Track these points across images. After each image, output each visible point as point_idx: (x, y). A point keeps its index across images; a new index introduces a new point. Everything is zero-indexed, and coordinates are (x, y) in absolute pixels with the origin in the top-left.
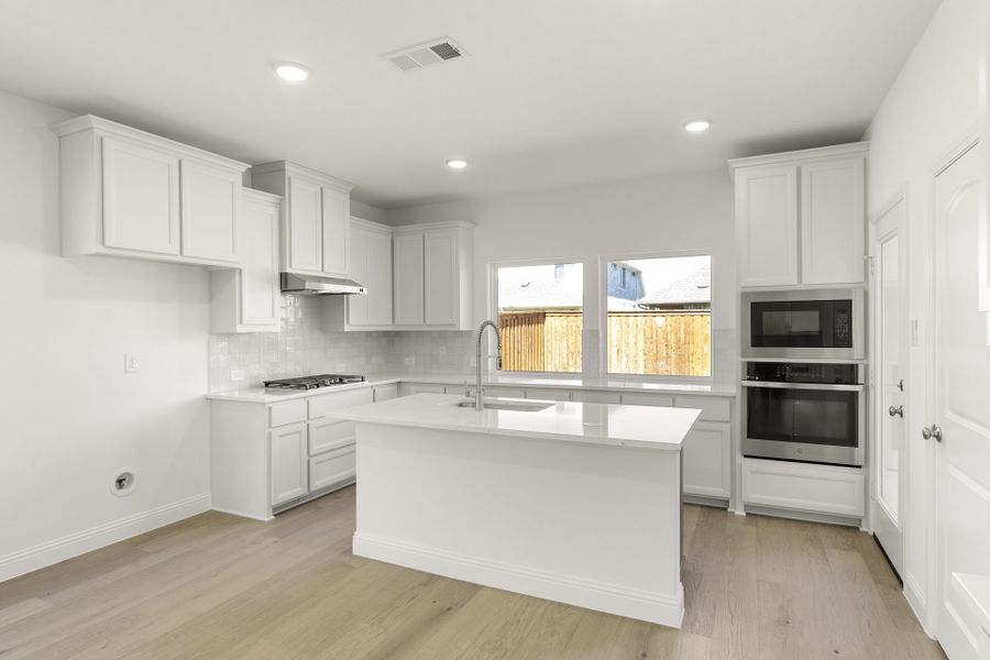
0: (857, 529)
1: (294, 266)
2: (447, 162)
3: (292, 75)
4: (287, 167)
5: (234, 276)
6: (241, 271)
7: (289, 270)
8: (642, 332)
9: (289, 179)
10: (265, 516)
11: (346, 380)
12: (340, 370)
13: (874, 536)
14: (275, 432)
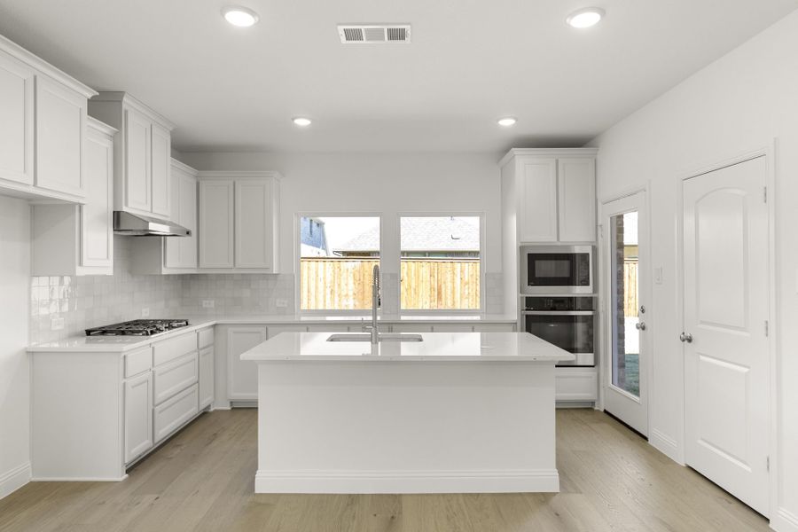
0: (591, 409)
1: (130, 205)
2: (293, 119)
3: (239, 19)
4: (125, 99)
5: (74, 211)
6: (80, 206)
7: (125, 209)
8: (352, 275)
9: (126, 112)
10: (120, 476)
11: (175, 325)
12: (145, 314)
13: (605, 411)
14: (130, 382)
